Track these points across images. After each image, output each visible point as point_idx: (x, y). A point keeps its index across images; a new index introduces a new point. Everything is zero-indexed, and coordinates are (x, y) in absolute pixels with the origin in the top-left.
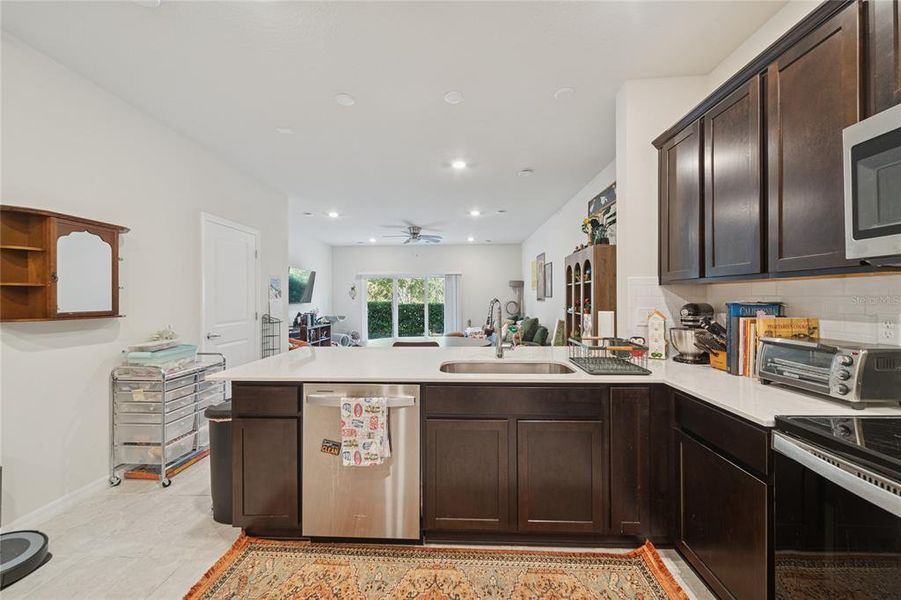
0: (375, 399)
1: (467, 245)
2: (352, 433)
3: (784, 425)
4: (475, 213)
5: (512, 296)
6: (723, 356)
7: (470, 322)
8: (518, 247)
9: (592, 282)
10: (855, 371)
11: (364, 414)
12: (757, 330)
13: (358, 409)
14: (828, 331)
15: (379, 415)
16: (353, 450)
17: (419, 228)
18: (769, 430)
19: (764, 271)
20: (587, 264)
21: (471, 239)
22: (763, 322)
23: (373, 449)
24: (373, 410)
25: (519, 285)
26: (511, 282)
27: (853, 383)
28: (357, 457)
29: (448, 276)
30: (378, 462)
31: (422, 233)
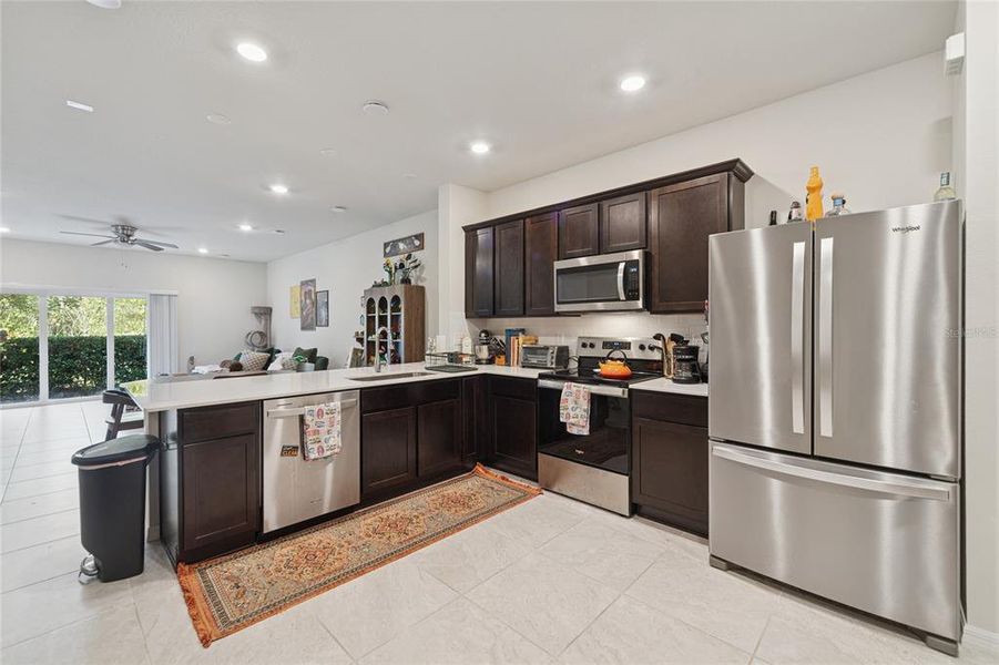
0: (332, 404)
1: (198, 257)
2: (316, 432)
3: (542, 376)
4: (246, 228)
5: (255, 325)
6: (503, 358)
7: (192, 359)
8: (262, 267)
9: (402, 313)
10: (555, 355)
11: (325, 416)
12: (519, 343)
13: (320, 413)
14: (542, 342)
15: (336, 415)
16: (316, 446)
17: (134, 229)
18: (536, 380)
19: (524, 314)
20: (396, 299)
21: (203, 251)
22: (521, 337)
23: (331, 442)
24: (332, 412)
25: (265, 313)
26: (255, 308)
27: (554, 360)
28: (321, 450)
29: (155, 297)
30: (336, 451)
31: (137, 235)
